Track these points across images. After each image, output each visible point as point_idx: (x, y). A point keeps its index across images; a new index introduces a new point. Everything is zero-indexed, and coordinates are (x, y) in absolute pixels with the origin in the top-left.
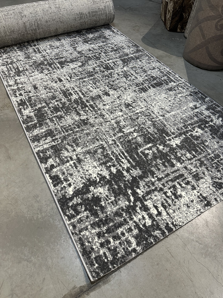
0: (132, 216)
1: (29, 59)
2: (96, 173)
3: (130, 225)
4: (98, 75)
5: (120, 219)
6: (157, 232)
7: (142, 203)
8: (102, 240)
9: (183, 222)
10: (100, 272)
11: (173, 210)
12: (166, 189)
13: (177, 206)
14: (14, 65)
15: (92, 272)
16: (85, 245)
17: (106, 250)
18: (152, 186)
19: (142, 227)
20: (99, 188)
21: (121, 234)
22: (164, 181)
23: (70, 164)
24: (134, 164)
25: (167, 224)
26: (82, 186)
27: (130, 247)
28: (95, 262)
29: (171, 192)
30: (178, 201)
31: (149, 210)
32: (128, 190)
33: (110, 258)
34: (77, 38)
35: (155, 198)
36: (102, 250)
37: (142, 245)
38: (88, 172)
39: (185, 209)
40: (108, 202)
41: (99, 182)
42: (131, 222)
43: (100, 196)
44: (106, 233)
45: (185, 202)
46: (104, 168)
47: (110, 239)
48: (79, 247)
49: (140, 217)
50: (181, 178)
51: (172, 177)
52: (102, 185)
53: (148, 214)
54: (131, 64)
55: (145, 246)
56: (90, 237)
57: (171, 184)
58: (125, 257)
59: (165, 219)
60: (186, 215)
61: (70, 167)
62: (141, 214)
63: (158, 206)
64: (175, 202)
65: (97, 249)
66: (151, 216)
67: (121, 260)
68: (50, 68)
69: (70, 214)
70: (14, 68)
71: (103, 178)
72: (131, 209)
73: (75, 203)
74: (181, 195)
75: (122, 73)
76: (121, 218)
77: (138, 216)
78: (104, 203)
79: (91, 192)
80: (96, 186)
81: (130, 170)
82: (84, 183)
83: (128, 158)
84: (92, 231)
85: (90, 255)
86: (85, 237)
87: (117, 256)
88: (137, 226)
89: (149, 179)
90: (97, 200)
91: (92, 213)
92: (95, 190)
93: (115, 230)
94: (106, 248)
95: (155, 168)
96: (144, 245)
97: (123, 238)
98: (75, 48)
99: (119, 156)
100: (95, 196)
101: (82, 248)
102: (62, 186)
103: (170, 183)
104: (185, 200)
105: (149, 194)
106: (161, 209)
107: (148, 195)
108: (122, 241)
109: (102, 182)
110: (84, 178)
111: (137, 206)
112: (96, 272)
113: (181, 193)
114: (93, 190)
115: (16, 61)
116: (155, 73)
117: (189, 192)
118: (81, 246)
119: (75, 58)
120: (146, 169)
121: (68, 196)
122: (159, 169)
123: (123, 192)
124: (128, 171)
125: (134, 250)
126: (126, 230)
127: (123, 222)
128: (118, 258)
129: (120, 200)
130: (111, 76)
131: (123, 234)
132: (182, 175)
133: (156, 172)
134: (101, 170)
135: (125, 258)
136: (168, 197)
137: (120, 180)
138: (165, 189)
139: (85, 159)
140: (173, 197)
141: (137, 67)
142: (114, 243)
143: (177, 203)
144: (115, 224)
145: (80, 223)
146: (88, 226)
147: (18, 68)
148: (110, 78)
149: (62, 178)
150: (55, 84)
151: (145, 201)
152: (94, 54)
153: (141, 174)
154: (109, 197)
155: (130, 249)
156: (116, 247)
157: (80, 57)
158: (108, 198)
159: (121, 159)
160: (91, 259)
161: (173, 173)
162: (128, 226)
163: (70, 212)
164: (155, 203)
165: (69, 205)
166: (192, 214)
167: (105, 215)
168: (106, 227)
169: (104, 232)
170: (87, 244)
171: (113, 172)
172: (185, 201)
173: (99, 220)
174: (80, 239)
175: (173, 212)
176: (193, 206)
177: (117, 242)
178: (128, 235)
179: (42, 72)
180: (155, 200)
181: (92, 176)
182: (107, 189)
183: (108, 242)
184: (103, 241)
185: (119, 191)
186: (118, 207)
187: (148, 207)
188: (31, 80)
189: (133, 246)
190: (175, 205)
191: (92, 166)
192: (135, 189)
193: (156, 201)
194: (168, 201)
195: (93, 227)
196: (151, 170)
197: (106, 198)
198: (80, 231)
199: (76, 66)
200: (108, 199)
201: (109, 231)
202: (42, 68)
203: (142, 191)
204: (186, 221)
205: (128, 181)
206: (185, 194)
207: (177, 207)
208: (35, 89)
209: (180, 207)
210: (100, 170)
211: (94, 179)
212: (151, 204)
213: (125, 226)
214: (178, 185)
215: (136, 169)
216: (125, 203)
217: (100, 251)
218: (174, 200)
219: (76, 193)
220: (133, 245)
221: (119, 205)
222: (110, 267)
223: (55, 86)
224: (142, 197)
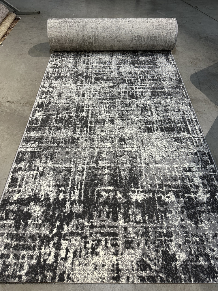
0: (42, 246)
1: (74, 68)
2: (45, 191)
3: (34, 254)
4: (118, 101)
5: (31, 243)
6: (50, 273)
7: (59, 240)
8: (6, 251)
9: (78, 280)
11: (80, 263)
12: (89, 240)
13: (86, 261)
14: (59, 70)
17: (2, 261)
18: (80, 229)
19: (42, 261)
21: (22, 256)
22: (95, 230)
23: (33, 173)
24: (82, 199)
25: (64, 272)
26: (27, 197)
27: (19, 272)
29: (92, 244)
30: (90, 257)
31: (60, 250)
32: (58, 221)
34: (129, 58)
35: (74, 242)
37: (29, 277)
38: (41, 187)
39: (90, 269)
40: (34, 222)
41: (42, 201)
42: (37, 251)
43: (33, 214)
44: (12, 248)
46: (56, 190)
47: (12, 255)
50: (113, 236)
51: (105, 231)
52: (42, 205)
53: (55, 253)
54: (159, 99)
57: (98, 238)
58: (9, 277)
59: (66, 266)
60: (86, 275)
61: (31, 176)
62: (50, 250)
63: (70, 250)
64: (87, 257)
66: (57, 256)
68: (84, 81)
69: (2, 215)
70: (58, 72)
71: (47, 199)
72: (46, 240)
73: (11, 209)
74: (99, 253)
75: (142, 106)
77: (46, 249)
79: (29, 206)
80: (37, 203)
82: (30, 195)
83: (83, 191)
84: (4, 239)
87: (4, 273)
88: (39, 258)
90: (28, 215)
91: (16, 225)
93: (21, 250)
95: (97, 213)
98: (119, 68)
99: (76, 185)
100: (30, 212)
103: (98, 236)
106: (70, 255)
108: (18, 262)
111: (54, 240)
113: (100, 251)
114: (32, 205)
115: (64, 66)
116: (175, 117)
117: (109, 254)
119: (112, 78)
120: (89, 210)
121: (11, 200)
122: (100, 216)
123: (52, 220)
124: (72, 203)
125: (20, 277)
126: (28, 255)
127: (32, 246)
128: (4, 274)
129: (45, 226)
130: (130, 105)
132: (116, 234)
134: (52, 191)
136: (85, 247)
138: (89, 238)
139: (48, 175)
140: (90, 251)
141: (162, 104)
142: (12, 260)
143: (89, 259)
144: (25, 244)
145: (3, 227)
146: (5, 233)
147: (60, 73)
148: (127, 108)
150: (77, 98)
151: (63, 240)
152: (131, 78)
154: (38, 219)
156: (10, 265)
157: (117, 78)
159: (76, 188)
161: (109, 227)
162: (32, 253)
164: (70, 247)
165: (6, 208)
166: (93, 278)
167: (24, 232)
168: (17, 243)
171: (60, 198)
172: (97, 261)
173: (16, 234)
175: (78, 264)
176: (100, 271)
177: (14, 261)
178: (26, 261)
179: (75, 83)
182: (43, 210)
183: (8, 256)
184: (6, 253)
185: (50, 218)
186: (38, 231)
187: (61, 246)
188: (62, 87)
190: (85, 259)
191: (48, 183)
192: (64, 223)
194: (83, 251)
195: (7, 237)
196: (92, 213)
199: (107, 86)
200: (36, 220)
201: (16, 247)
202: (78, 78)
203: (68, 230)
204: (82, 280)
205: (65, 213)
206: (103, 254)
208: (58, 97)
209: (89, 264)
210: (51, 190)
211: (40, 196)
212: (66, 246)
213: (30, 252)
214: (104, 241)
215: (80, 205)
218: (88, 254)
219: (18, 201)
220: (23, 272)
223: (76, 99)
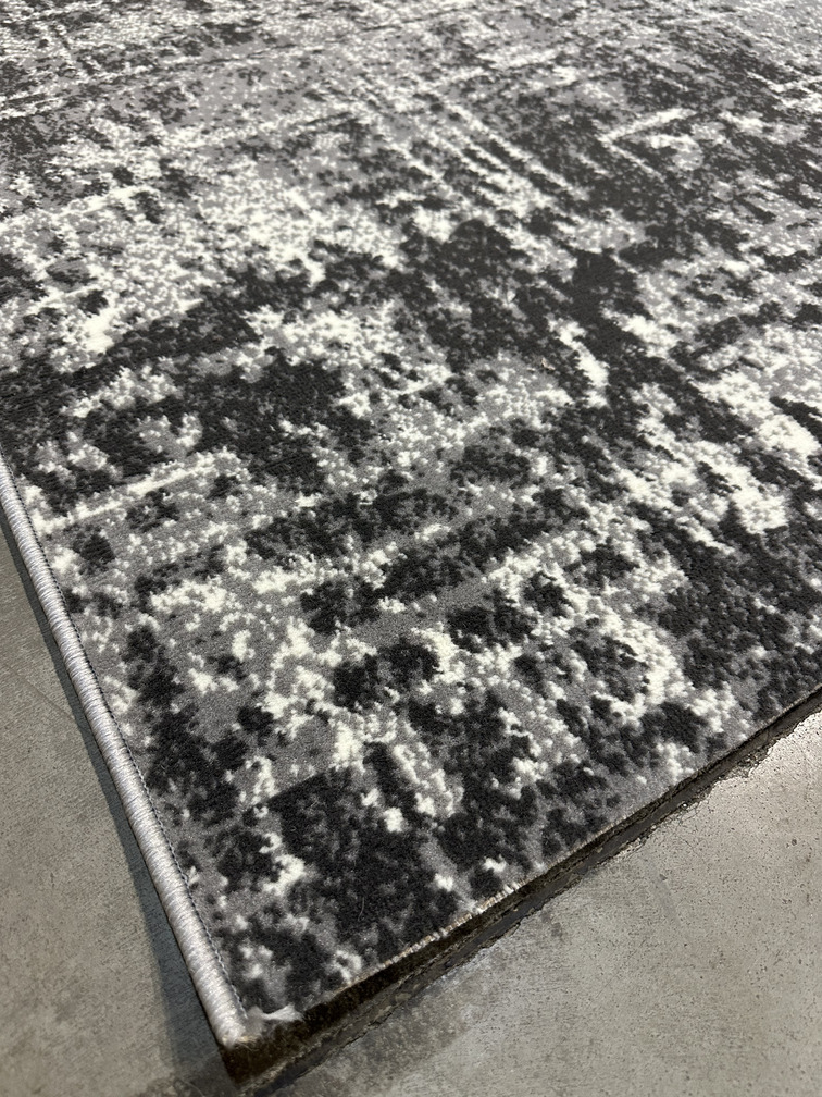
0: (609, 472)
2: (297, 240)
3: (605, 535)
5: (509, 497)
7: (680, 391)
8: (352, 642)
10: (326, 935)
15: (240, 937)
16: (180, 689)
17: (393, 723)
18: (735, 299)
19: (710, 543)
20: (327, 318)
21: (528, 596)
22: (816, 271)
23: (109, 200)
24: (580, 194)
27: (627, 696)
28: (276, 840)
31: (747, 432)
32: (553, 323)
33: (439, 795)
36: (354, 726)
37: (742, 676)
38: (241, 235)
40: (396, 393)
41: (327, 285)
42: (604, 515)
43: (334, 359)
44: (388, 591)
46: (362, 214)
47: (428, 633)
48: (122, 706)
49: (678, 475)
52: (350, 301)
53: (744, 458)
55: (774, 685)
56: (240, 625)
58: (587, 781)
61: (109, 214)
62: (686, 460)
65: (298, 721)
66: (769, 468)
67: (556, 817)
69: (70, 466)
71: (352, 262)
72: (593, 431)
73: (119, 402)
76: (517, 485)
77: (658, 473)
78: (365, 399)
79: (255, 339)
80: (297, 304)
81: (558, 223)
82: (205, 291)
83: (537, 167)
84: (255, 578)
85: (229, 777)
86: (190, 627)
87: (506, 780)
89: (706, 263)
90: (305, 383)
92: (289, 330)
93: (472, 568)
94: (397, 708)
95: (735, 211)
96: (757, 678)
97: (552, 628)
99: (466, 160)
100: (295, 361)
101: (149, 717)
102: (33, 310)
107: (716, 347)
108: (544, 648)
109: (345, 286)
110: (211, 269)
111: (645, 408)
112: (283, 945)
114: (273, 326)
118: (141, 701)
120: (673, 213)
121: (67, 363)
122: (767, 218)
123: (514, 333)
124: (540, 224)
125: (677, 722)
126: (570, 569)
127: (534, 510)
128: (516, 793)
129: (497, 380)
131: (547, 597)
133: (750, 228)
134: (342, 228)
135: (590, 795)
139: (226, 178)
142: (472, 667)
144: (470, 526)
145: (157, 525)
146: (220, 547)
149: (41, 266)
151: (698, 379)
153: (645, 238)
154: (407, 367)
155: (630, 712)
156: (494, 701)
158: (400, 371)
159: (483, 171)
160: (239, 811)
162: (580, 538)
163: (74, 458)
164: (789, 389)
165: (65, 417)
167: (378, 470)
168: (392, 547)
170: (203, 681)
171: (433, 235)
173: (322, 507)
174: (141, 645)
177: (501, 659)
178: (592, 606)
180: (779, 373)
181: (272, 253)
182: (388, 320)
183: (413, 660)
184: (362, 649)
185: (480, 332)
186: (481, 420)
189: (656, 688)
191: (273, 207)
192: (609, 314)
193: (790, 378)
195: (267, 554)
196: (711, 220)
197: (385, 370)
198: (145, 586)
201: (409, 577)
205: (549, 275)
210: (328, 224)
211: (283, 271)
212: (754, 398)
213: (559, 541)
215: (601, 218)
216: (540, 393)
217: (332, 735)
219: (134, 347)
220: (656, 677)
221: (495, 409)
222: (445, 882)
224: (672, 356)
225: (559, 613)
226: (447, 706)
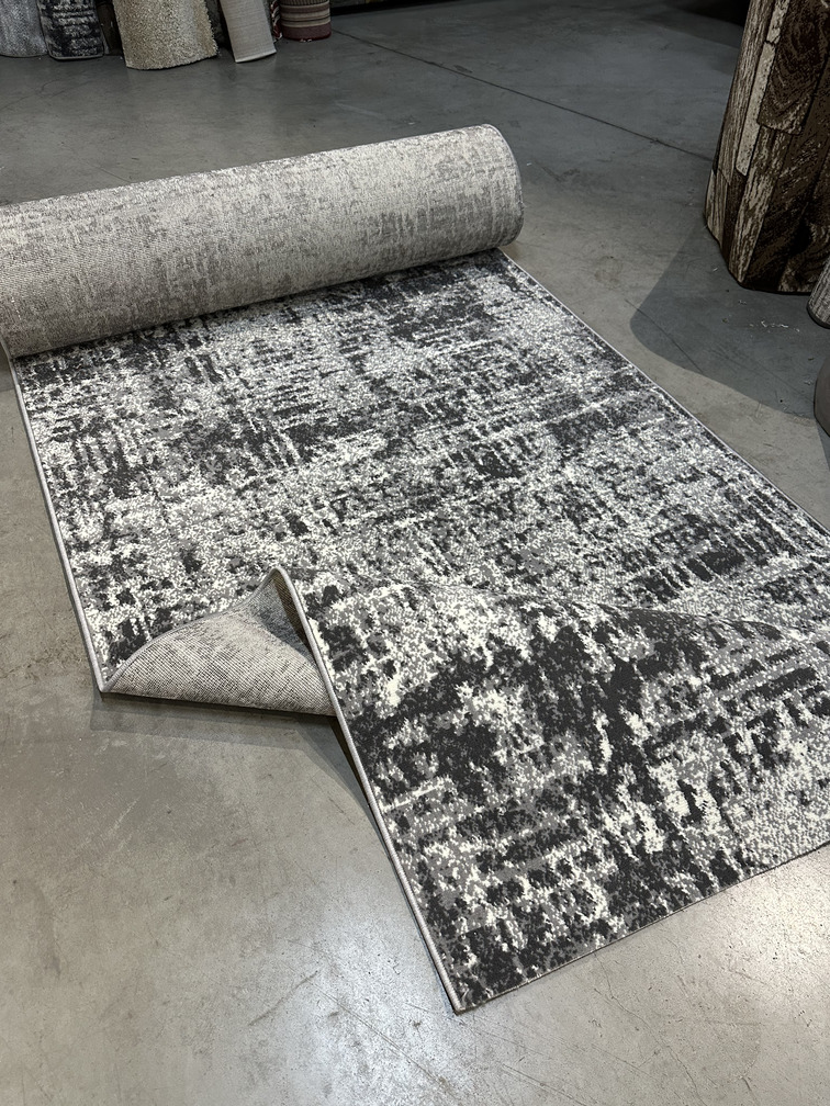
0: (599, 813)
2: (482, 631)
3: (591, 844)
5: (557, 819)
6: (683, 876)
7: (641, 771)
8: (494, 878)
9: (775, 857)
10: (483, 982)
11: (747, 808)
12: (736, 726)
13: (762, 794)
15: (458, 979)
16: (436, 887)
17: (506, 912)
18: (687, 707)
19: (630, 855)
20: (492, 695)
21: (558, 868)
22: (734, 690)
25: (720, 854)
26: (430, 676)
27: (587, 915)
28: (468, 948)
29: (754, 737)
30: (769, 778)
31: (661, 799)
32: (595, 713)
33: (520, 941)
35: (692, 757)
36: (493, 911)
38: (455, 625)
39: (788, 811)
40: (518, 752)
41: (494, 670)
42: (593, 834)
43: (495, 725)
44: (507, 858)
45: (798, 783)
46: (513, 615)
47: (521, 878)
48: (418, 891)
49: (627, 819)
50: (803, 683)
51: (770, 677)
52: (504, 683)
53: (654, 814)
56: (454, 865)
57: (760, 709)
58: (568, 944)
59: (712, 836)
60: (788, 832)
61: (391, 600)
62: (632, 812)
63: (694, 787)
64: (760, 781)
65: (475, 906)
66: (664, 821)
67: (556, 954)
69: (390, 777)
71: (507, 654)
72: (597, 788)
73: (406, 741)
74: (788, 753)
76: (561, 815)
77: (618, 816)
78: (505, 753)
79: (460, 706)
80: (479, 682)
81: (610, 635)
82: (438, 667)
84: (460, 845)
85: (453, 923)
86: (438, 863)
87: (542, 939)
88: (614, 849)
89: (680, 677)
90: (480, 739)
91: (461, 786)
92: (476, 701)
93: (539, 853)
94: (508, 906)
95: (706, 635)
97: (565, 883)
100: (477, 723)
101: (426, 897)
102: (364, 672)
103: (756, 702)
104: (796, 775)
105: (669, 738)
106: (704, 798)
107: (666, 743)
108: (561, 891)
109: (502, 671)
110: (441, 649)
111: (622, 778)
112: (470, 983)
113: (790, 746)
114: (468, 697)
117: (821, 745)
118: (424, 889)
120: (672, 635)
121: (382, 712)
122: (721, 643)
123: (576, 718)
124: (601, 636)
125: (602, 926)
126: (575, 858)
127: (566, 828)
128: (544, 944)
129: (563, 749)
131: (565, 869)
132: (806, 675)
133: (711, 651)
134: (503, 625)
135: (568, 949)
136: (737, 757)
137: (570, 669)
138: (733, 723)
140: (756, 760)
142: (535, 894)
143: (767, 784)
144: (540, 831)
145: (424, 813)
146: (447, 828)
149: (364, 637)
151: (651, 765)
153: (654, 652)
154: (525, 734)
155: (587, 921)
156: (541, 909)
158: (521, 737)
160: (457, 936)
161: (772, 660)
162: (582, 844)
163: (391, 773)
164: (688, 775)
165: (386, 748)
166: (812, 832)
167: (507, 797)
168: (510, 838)
169: (500, 855)
170: (443, 885)
171: (547, 636)
172: (797, 779)
173: (484, 813)
174: (422, 867)
175: (744, 814)
176: (820, 803)
177: (546, 892)
178: (581, 875)
180: (689, 765)
181: (469, 641)
182: (520, 700)
183: (515, 889)
184: (498, 881)
185: (561, 715)
186: (552, 774)
187: (660, 787)
189: (598, 913)
190: (755, 791)
191: (470, 605)
192: (622, 711)
193: (692, 769)
194: (736, 771)
195: (464, 834)
196: (692, 641)
197: (515, 735)
198: (424, 841)
200: (519, 741)
201: (516, 852)
203: (649, 726)
204: (785, 852)
205: (600, 676)
206: (805, 751)
207: (764, 800)
209: (775, 798)
210: (496, 621)
211: (474, 656)
212: (671, 779)
213: (573, 845)
214: (786, 711)
215: (633, 633)
216: (580, 762)
217: (486, 913)
218: (758, 773)
219: (410, 704)
220: (599, 909)
221: (559, 769)
222: (520, 971)
224: (644, 746)
225: (569, 877)
226: (525, 909)
